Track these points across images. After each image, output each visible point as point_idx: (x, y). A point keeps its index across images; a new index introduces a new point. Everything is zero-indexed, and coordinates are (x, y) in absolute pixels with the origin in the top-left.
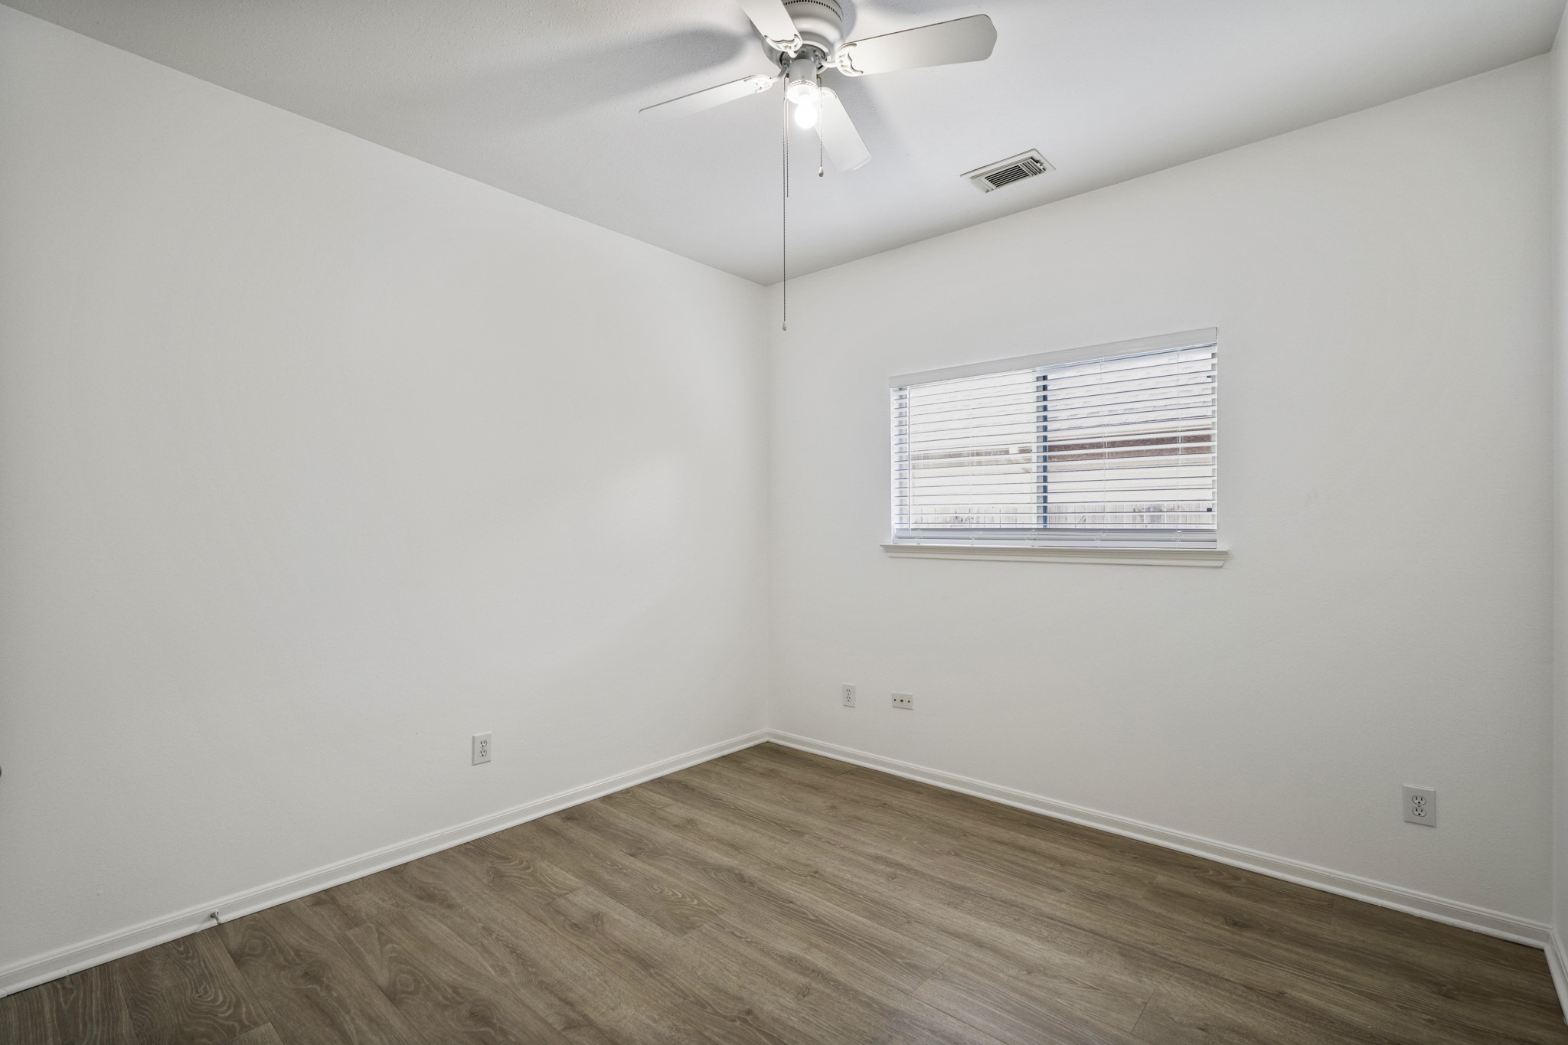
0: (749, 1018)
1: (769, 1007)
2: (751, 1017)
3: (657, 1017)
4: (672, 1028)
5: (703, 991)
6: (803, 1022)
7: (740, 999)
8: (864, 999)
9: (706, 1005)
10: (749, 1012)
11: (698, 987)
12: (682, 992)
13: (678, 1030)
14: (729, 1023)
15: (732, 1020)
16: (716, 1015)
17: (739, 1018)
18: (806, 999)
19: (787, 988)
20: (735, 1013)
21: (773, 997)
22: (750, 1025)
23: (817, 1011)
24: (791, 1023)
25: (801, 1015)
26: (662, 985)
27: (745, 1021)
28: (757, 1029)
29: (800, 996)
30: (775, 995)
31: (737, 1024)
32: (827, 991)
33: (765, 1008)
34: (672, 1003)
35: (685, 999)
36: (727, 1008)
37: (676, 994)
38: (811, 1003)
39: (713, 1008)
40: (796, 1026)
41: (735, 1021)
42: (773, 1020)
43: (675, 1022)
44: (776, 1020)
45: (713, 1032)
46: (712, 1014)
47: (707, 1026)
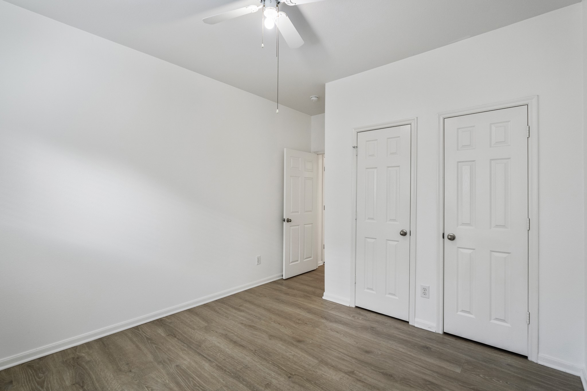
0: (289, 375)
1: (282, 379)
2: (289, 376)
3: (323, 375)
4: (316, 372)
5: (309, 386)
6: (270, 374)
7: (294, 382)
8: (245, 383)
9: (306, 380)
10: (290, 377)
11: (311, 388)
12: (317, 386)
13: (314, 371)
14: (296, 373)
15: (296, 374)
16: (302, 376)
17: (293, 375)
18: (267, 383)
19: (274, 387)
20: (295, 377)
21: (280, 383)
22: (289, 373)
23: (264, 378)
24: (274, 373)
25: (270, 376)
26: (327, 389)
27: (291, 374)
28: (286, 371)
29: (269, 384)
30: (279, 384)
31: (293, 373)
32: (258, 386)
33: (283, 379)
34: (320, 381)
35: (315, 382)
36: (298, 379)
37: (320, 385)
38: (266, 381)
39: (304, 379)
40: (273, 372)
41: (294, 374)
42: (281, 375)
43: (316, 374)
44: (280, 374)
45: (302, 371)
46: (303, 377)
47: (304, 373)
